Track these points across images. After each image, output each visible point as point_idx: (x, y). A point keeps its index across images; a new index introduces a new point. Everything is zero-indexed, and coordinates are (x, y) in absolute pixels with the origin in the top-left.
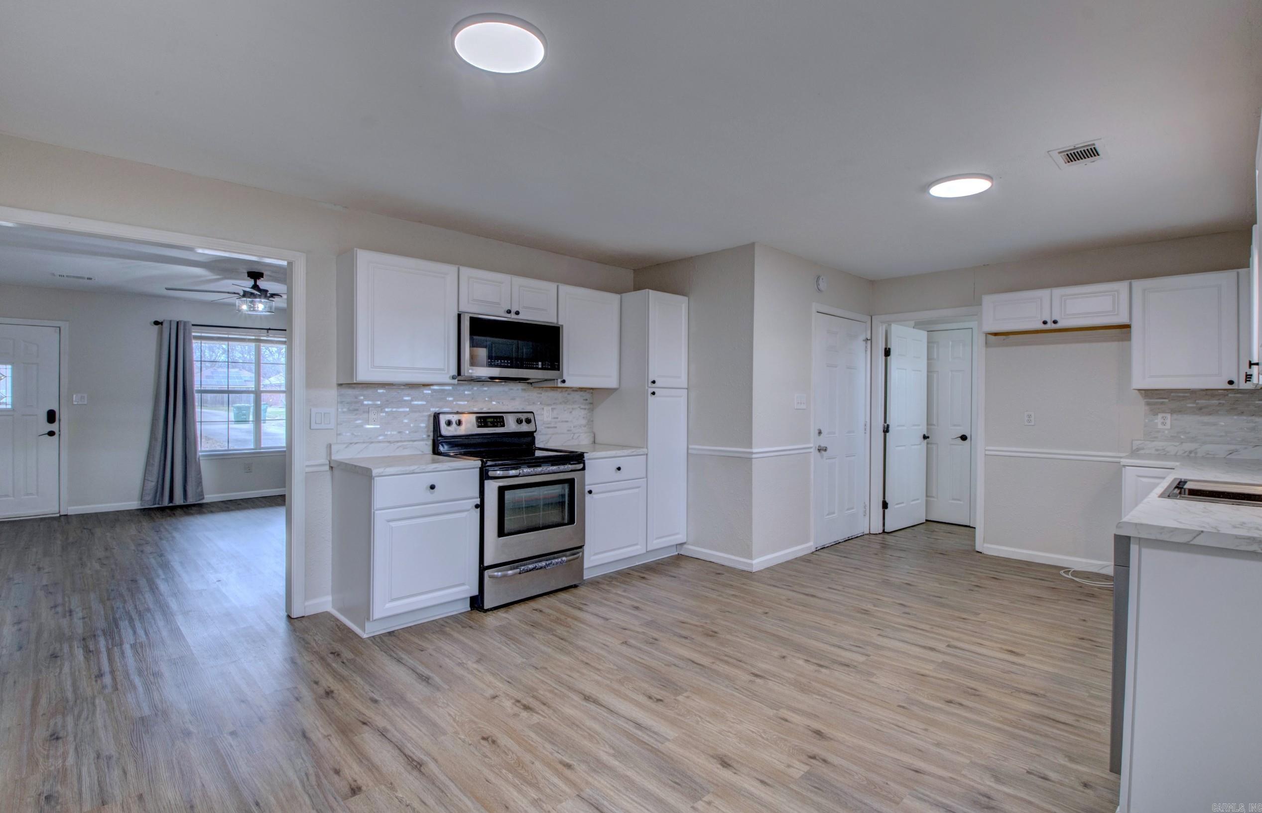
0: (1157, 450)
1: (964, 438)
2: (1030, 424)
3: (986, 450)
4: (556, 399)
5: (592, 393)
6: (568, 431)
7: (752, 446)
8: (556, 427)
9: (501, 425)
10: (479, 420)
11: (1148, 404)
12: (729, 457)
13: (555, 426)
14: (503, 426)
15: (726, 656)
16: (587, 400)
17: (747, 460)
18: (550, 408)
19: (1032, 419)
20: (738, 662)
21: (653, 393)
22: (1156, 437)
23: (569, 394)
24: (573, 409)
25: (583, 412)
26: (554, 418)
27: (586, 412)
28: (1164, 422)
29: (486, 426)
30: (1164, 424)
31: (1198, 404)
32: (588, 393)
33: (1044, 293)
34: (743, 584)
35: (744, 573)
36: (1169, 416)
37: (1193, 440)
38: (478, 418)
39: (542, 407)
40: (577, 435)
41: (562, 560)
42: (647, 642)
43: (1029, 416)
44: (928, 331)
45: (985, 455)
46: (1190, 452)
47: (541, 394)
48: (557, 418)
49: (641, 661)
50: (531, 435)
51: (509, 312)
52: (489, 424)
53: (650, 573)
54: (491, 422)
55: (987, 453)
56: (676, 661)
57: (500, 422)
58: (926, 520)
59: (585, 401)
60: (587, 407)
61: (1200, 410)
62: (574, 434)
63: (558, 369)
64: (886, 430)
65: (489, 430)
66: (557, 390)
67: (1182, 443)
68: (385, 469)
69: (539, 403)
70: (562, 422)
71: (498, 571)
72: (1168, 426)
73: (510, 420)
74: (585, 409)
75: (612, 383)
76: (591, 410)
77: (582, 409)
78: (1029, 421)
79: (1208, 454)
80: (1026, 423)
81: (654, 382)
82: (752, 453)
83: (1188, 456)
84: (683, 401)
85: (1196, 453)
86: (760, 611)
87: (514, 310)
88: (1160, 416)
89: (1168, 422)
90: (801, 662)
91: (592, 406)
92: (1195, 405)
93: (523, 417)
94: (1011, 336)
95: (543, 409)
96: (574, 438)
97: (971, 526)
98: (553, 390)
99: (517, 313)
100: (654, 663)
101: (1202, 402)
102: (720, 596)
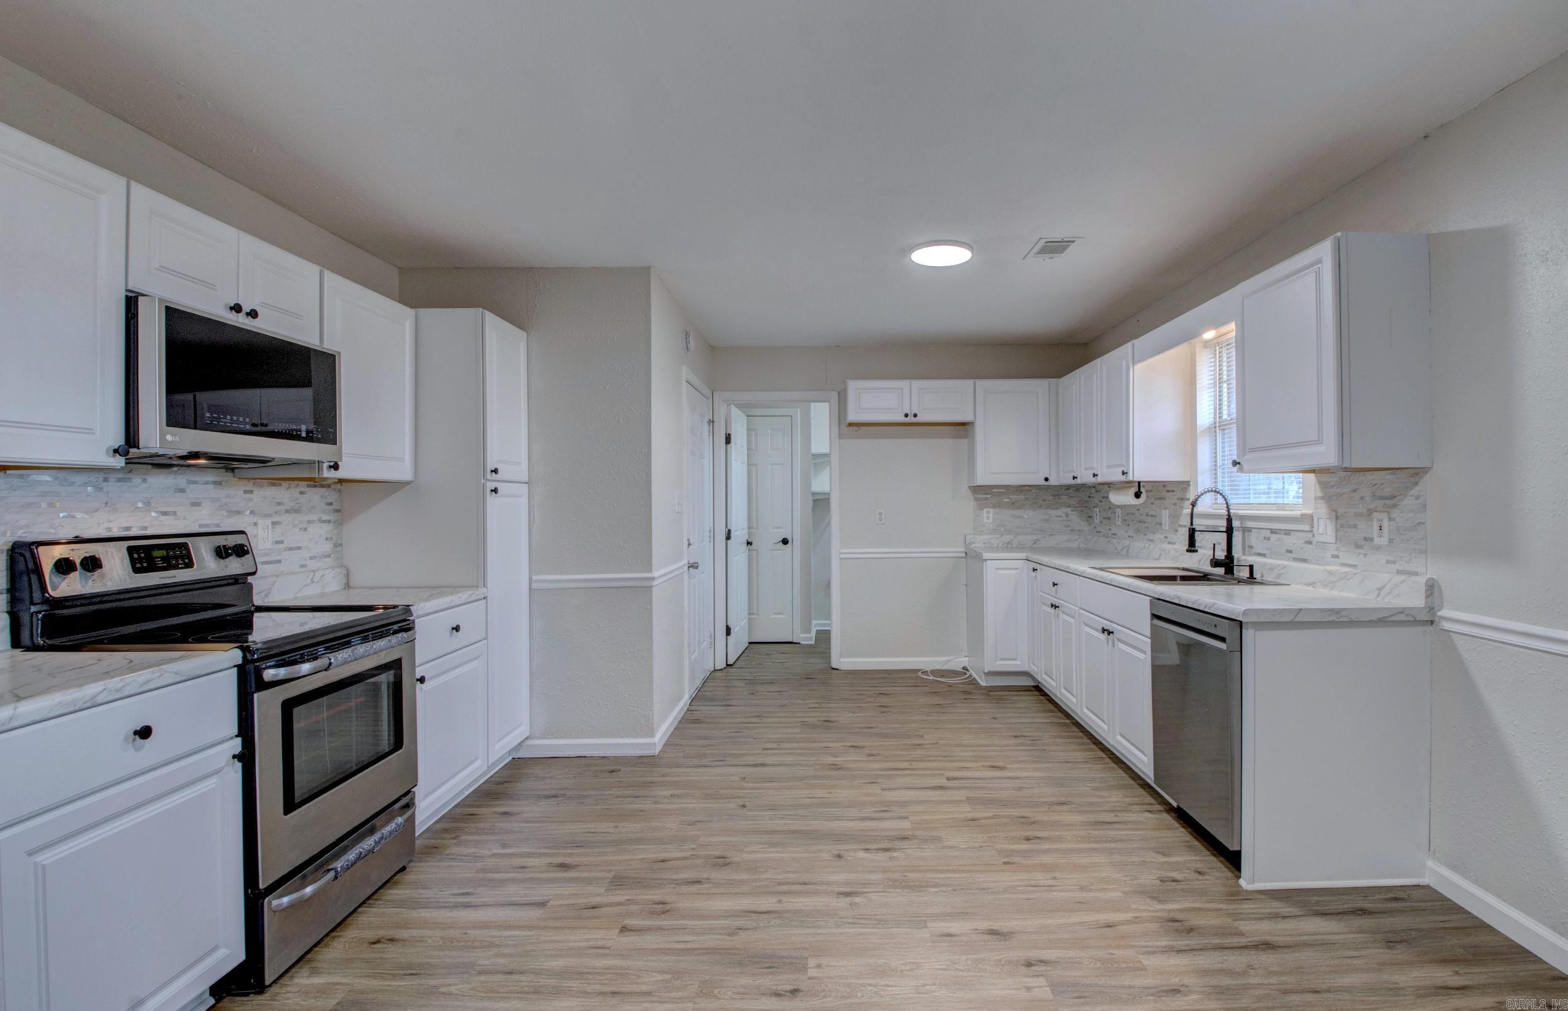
0: (984, 543)
1: (785, 542)
2: (881, 522)
3: (841, 553)
4: (279, 504)
5: (340, 491)
6: (302, 566)
7: (651, 565)
8: (279, 561)
9: (185, 563)
10: (136, 556)
11: (976, 499)
12: (610, 588)
13: (279, 558)
14: (190, 565)
15: (780, 884)
16: (331, 504)
17: (644, 590)
18: (268, 522)
19: (883, 517)
20: (804, 886)
21: (495, 491)
22: (982, 531)
23: (302, 493)
24: (309, 522)
25: (324, 530)
26: (278, 542)
27: (330, 527)
28: (989, 516)
29: (152, 568)
30: (988, 518)
31: (1011, 499)
32: (334, 489)
33: (904, 384)
34: (664, 776)
35: (644, 760)
36: (991, 510)
37: (1009, 532)
38: (131, 550)
39: (254, 520)
40: (318, 575)
41: (397, 824)
42: (653, 913)
43: (880, 514)
44: (748, 416)
45: (841, 559)
46: (1008, 543)
47: (251, 492)
48: (281, 542)
49: (682, 946)
50: (240, 581)
51: (237, 308)
52: (160, 564)
53: (502, 802)
54: (164, 559)
55: (842, 556)
56: (740, 922)
57: (182, 557)
58: (750, 643)
59: (328, 507)
60: (332, 517)
61: (1013, 505)
62: (314, 571)
63: (334, 442)
64: (728, 537)
65: (174, 577)
66: (280, 485)
67: (1002, 535)
68: (15, 709)
69: (248, 512)
70: (291, 549)
71: (281, 896)
72: (991, 521)
73: (203, 551)
74: (329, 521)
75: (402, 471)
76: (339, 524)
77: (324, 521)
78: (881, 519)
79: (1020, 544)
80: (878, 522)
81: (495, 471)
82: (653, 579)
83: (1006, 547)
84: (524, 501)
85: (1012, 544)
86: (732, 806)
87: (246, 308)
88: (985, 510)
89: (991, 515)
90: (862, 854)
91: (341, 515)
92: (1009, 500)
93: (231, 541)
94: (862, 428)
95: (255, 524)
96: (314, 580)
97: (794, 642)
98: (274, 485)
99: (253, 314)
100: (711, 941)
101: (1014, 497)
102: (655, 803)
